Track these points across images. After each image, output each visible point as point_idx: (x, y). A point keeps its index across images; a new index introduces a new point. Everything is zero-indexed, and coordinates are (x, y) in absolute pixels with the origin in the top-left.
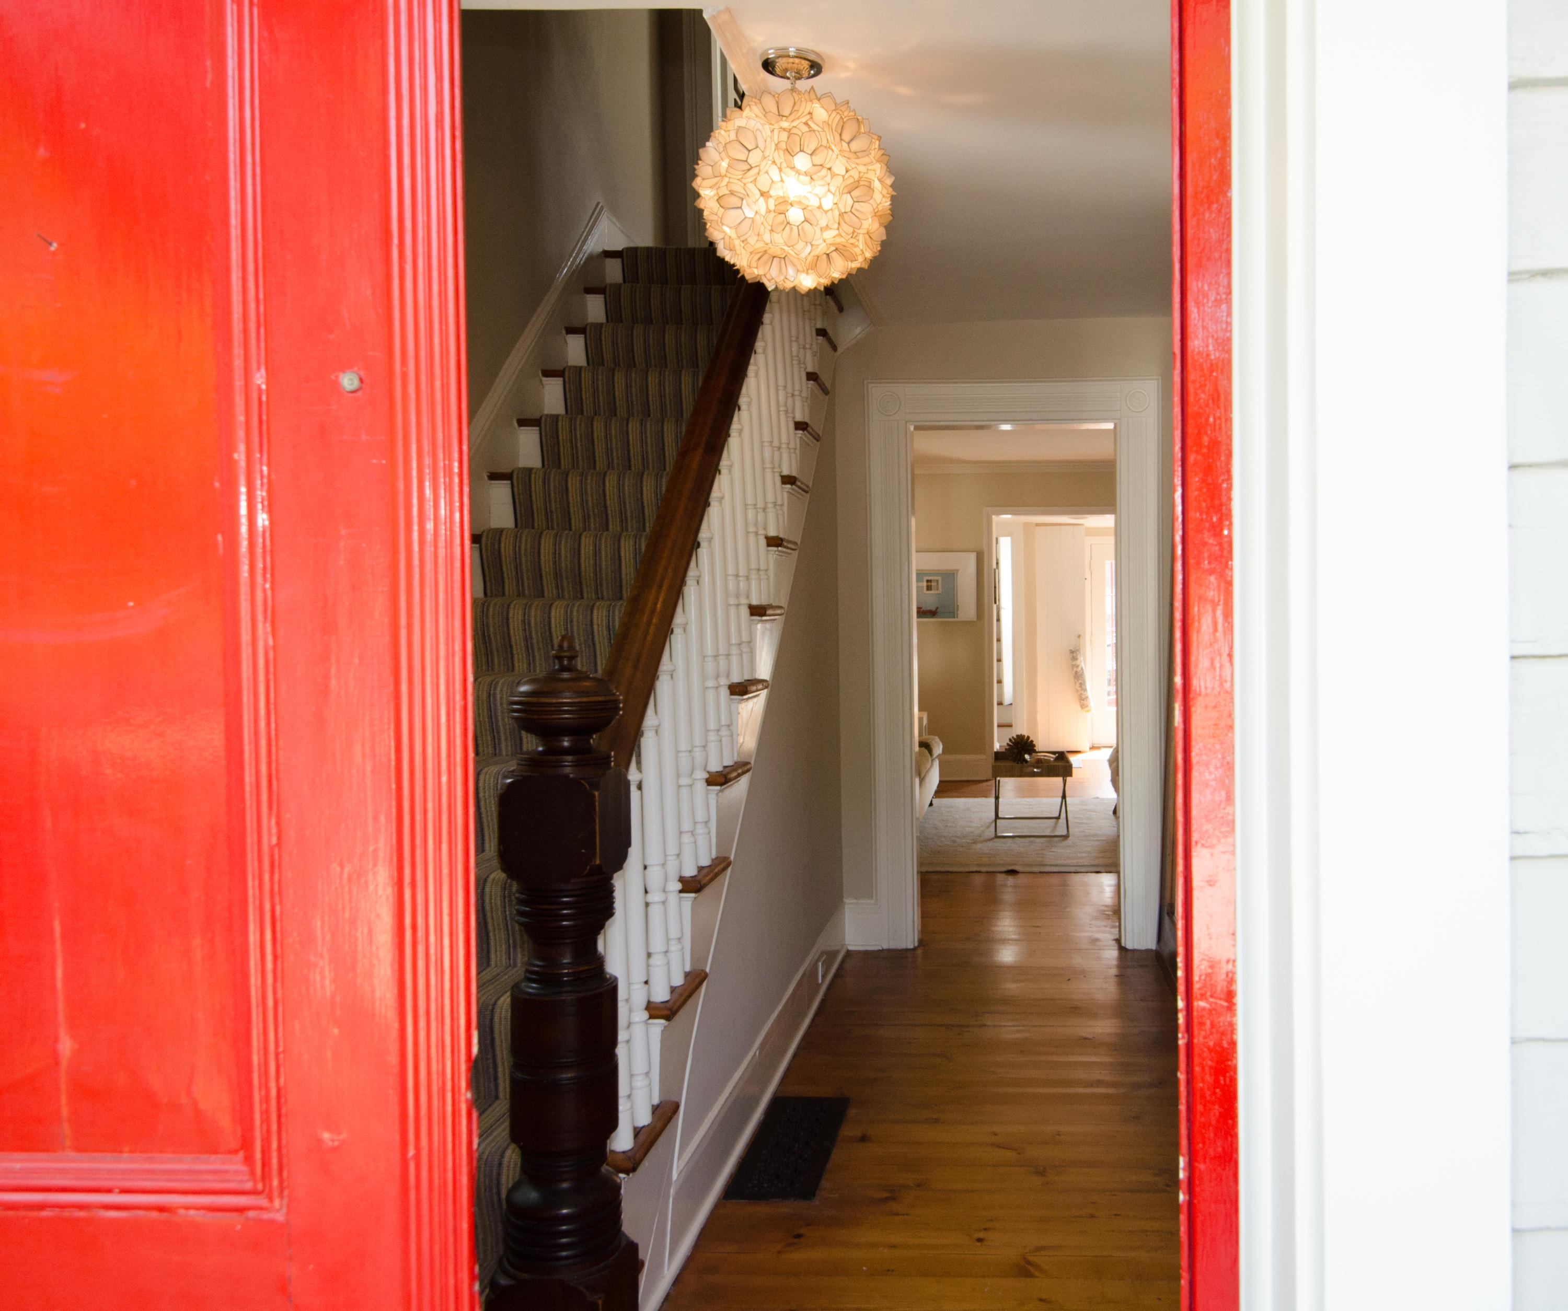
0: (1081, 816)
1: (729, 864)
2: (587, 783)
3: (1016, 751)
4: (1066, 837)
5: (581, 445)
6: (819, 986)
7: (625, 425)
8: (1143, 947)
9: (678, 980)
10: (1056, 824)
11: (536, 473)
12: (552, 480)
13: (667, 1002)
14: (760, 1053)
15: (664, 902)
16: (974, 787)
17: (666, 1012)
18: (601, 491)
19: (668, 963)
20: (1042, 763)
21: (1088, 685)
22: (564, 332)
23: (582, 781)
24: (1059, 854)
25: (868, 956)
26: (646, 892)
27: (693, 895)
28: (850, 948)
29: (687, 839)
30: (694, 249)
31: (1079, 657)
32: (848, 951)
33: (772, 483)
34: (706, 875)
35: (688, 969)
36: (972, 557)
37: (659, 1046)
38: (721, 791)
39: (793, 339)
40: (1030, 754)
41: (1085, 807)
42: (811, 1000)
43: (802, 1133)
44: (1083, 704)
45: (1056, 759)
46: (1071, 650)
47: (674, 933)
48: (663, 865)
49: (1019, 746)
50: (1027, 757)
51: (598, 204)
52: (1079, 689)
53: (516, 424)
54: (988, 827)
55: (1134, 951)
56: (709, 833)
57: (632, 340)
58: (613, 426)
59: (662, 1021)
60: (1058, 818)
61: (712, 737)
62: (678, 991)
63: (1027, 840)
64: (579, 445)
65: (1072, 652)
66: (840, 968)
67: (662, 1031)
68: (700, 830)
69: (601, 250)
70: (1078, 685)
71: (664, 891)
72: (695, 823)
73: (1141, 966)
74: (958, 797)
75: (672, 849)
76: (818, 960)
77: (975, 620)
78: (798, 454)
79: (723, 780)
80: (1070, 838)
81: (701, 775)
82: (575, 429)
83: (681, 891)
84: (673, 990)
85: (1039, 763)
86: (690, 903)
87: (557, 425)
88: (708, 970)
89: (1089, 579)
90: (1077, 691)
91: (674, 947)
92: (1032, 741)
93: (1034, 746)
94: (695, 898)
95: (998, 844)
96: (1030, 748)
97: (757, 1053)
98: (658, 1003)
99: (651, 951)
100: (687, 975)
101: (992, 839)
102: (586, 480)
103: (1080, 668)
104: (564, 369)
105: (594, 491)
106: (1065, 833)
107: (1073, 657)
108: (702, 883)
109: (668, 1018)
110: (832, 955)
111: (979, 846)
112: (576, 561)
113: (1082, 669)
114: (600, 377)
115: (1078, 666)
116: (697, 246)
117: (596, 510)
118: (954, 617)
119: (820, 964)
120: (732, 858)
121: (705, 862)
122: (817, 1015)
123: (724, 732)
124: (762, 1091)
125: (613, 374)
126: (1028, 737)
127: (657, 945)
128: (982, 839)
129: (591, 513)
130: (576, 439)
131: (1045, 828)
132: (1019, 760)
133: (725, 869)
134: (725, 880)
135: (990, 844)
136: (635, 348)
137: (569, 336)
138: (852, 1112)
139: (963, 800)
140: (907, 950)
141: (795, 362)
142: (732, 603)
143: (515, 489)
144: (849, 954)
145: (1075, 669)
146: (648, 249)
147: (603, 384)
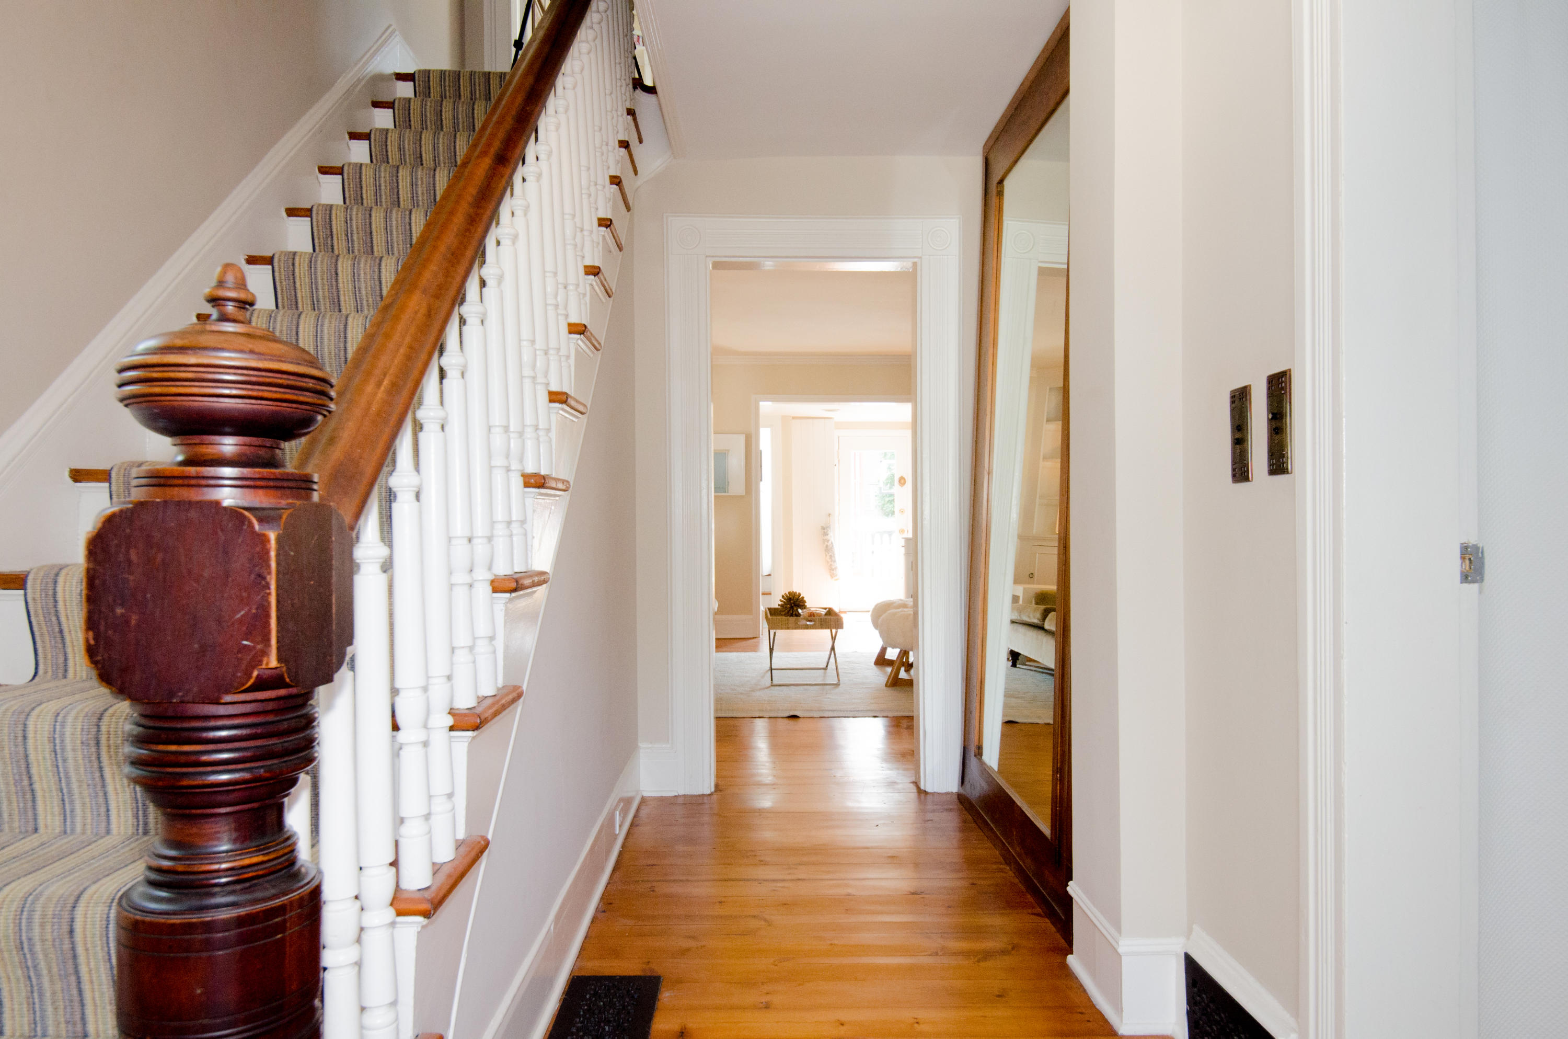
0: (846, 667)
1: (520, 696)
2: (255, 517)
3: (789, 606)
4: (837, 685)
5: (358, 238)
6: (615, 837)
7: (407, 217)
8: (943, 790)
9: (446, 853)
10: (825, 673)
11: (300, 256)
12: (319, 262)
13: (427, 888)
14: (555, 928)
15: (426, 744)
16: (744, 643)
17: (426, 906)
18: (376, 277)
19: (430, 832)
20: (814, 616)
21: (837, 557)
22: (347, 137)
23: (246, 513)
24: (832, 699)
25: (664, 802)
26: (396, 727)
27: (470, 734)
28: (646, 794)
29: (462, 657)
30: (489, 73)
31: (829, 532)
32: (643, 797)
33: (575, 273)
34: (490, 707)
35: (461, 835)
36: (742, 438)
37: (413, 954)
38: (511, 600)
39: (596, 128)
40: (802, 609)
41: (848, 660)
42: (608, 852)
43: (607, 1028)
44: (833, 574)
45: (826, 614)
46: (822, 527)
47: (440, 786)
48: (425, 689)
49: (792, 601)
50: (800, 611)
51: (390, 26)
52: (829, 560)
53: (284, 214)
54: (763, 677)
55: (933, 794)
56: (494, 652)
57: (420, 146)
58: (394, 216)
59: (420, 919)
60: (826, 669)
61: (500, 530)
62: (446, 870)
63: (802, 687)
64: (355, 238)
65: (823, 528)
66: (636, 816)
67: (418, 933)
68: (482, 647)
69: (393, 72)
70: (828, 557)
71: (425, 726)
72: (475, 639)
73: (947, 810)
74: (730, 652)
75: (439, 667)
76: (615, 809)
77: (744, 494)
78: (601, 249)
79: (514, 585)
80: (841, 686)
81: (483, 576)
82: (351, 219)
83: (452, 729)
84: (436, 869)
85: (812, 616)
86: (466, 744)
87: (330, 214)
88: (490, 837)
89: (837, 465)
90: (828, 562)
91: (440, 806)
92: (803, 598)
93: (805, 602)
94: (474, 738)
95: (776, 691)
96: (802, 604)
97: (552, 928)
98: (413, 892)
99: (403, 814)
100: (459, 844)
101: (768, 688)
102: (359, 264)
103: (830, 542)
104: (343, 165)
105: (368, 277)
106: (836, 682)
107: (824, 532)
108: (483, 718)
109: (427, 915)
110: (628, 801)
111: (758, 694)
112: (342, 345)
113: (832, 543)
114: (382, 174)
115: (828, 541)
116: (493, 70)
117: (370, 300)
118: (725, 492)
119: (618, 813)
120: (524, 688)
121: (488, 690)
122: (615, 869)
123: (516, 528)
124: (557, 969)
125: (398, 172)
126: (800, 594)
127: (412, 805)
128: (759, 687)
129: (365, 303)
130: (352, 231)
131: (817, 677)
132: (792, 615)
133: (514, 701)
134: (515, 716)
135: (767, 691)
136: (424, 154)
137: (352, 141)
138: (666, 996)
139: (735, 654)
140: (703, 795)
141: (598, 154)
142: (526, 375)
143: (277, 274)
144: (644, 801)
145: (826, 543)
146: (442, 73)
147: (385, 182)
